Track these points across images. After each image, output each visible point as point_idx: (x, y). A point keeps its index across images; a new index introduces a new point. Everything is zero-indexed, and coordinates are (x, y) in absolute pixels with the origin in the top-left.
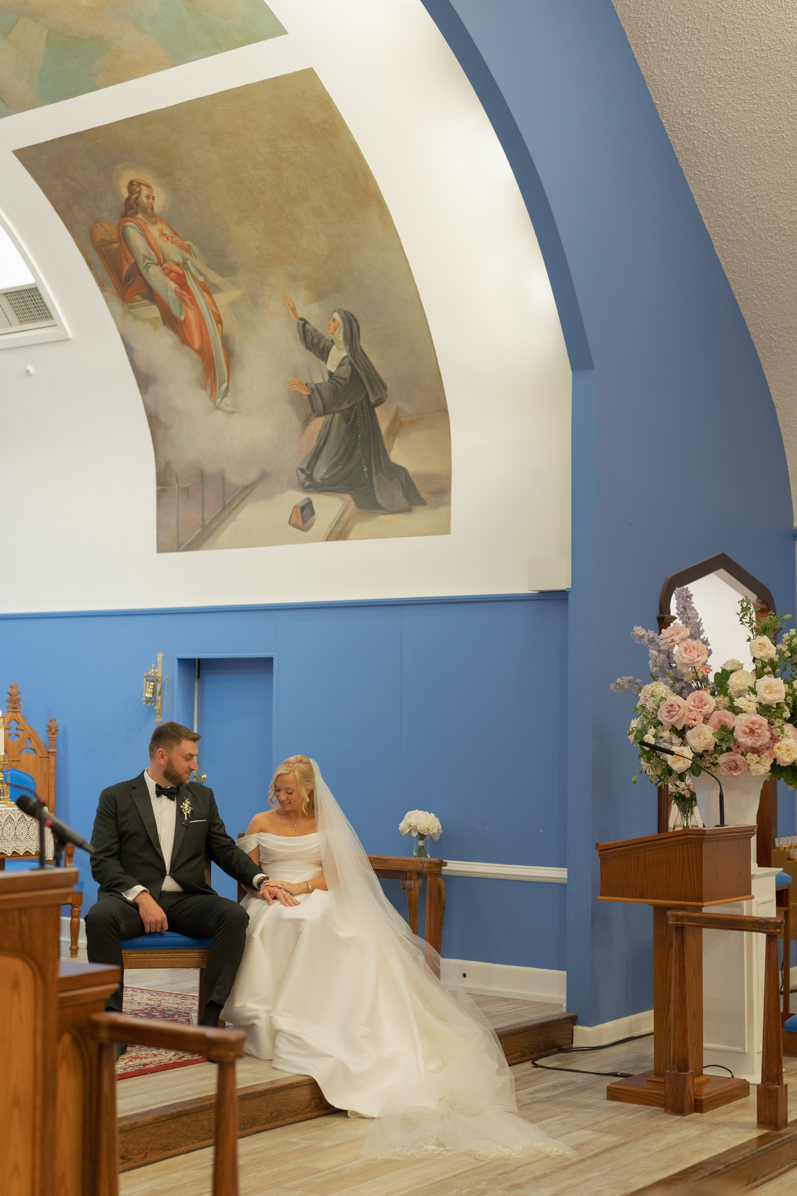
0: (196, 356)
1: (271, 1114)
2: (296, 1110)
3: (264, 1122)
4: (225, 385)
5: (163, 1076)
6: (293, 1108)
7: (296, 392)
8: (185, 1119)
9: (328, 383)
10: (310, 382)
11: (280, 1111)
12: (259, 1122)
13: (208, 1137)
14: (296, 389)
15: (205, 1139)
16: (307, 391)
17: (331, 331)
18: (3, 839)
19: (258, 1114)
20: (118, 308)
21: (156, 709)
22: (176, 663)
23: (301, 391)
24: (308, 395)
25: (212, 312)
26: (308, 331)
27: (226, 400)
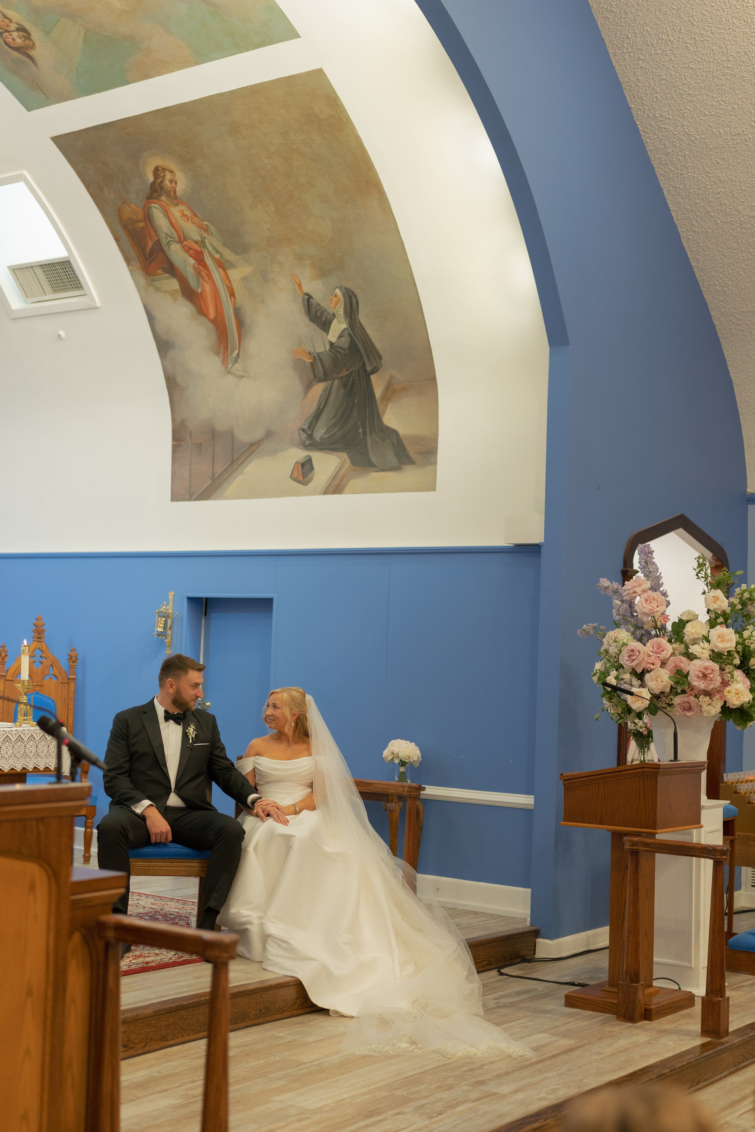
0: (210, 325)
1: (260, 1011)
2: (283, 1008)
3: (253, 1017)
4: (236, 352)
5: (163, 973)
7: (300, 359)
8: (182, 1013)
9: (329, 352)
10: (313, 351)
11: (268, 1009)
12: (249, 1018)
13: (202, 1030)
14: (300, 357)
15: (199, 1032)
16: (309, 359)
17: (333, 306)
18: (25, 755)
19: (248, 1010)
20: (142, 280)
21: (166, 642)
22: (185, 601)
23: (304, 359)
24: (311, 363)
25: (226, 285)
26: (312, 305)
27: (236, 365)
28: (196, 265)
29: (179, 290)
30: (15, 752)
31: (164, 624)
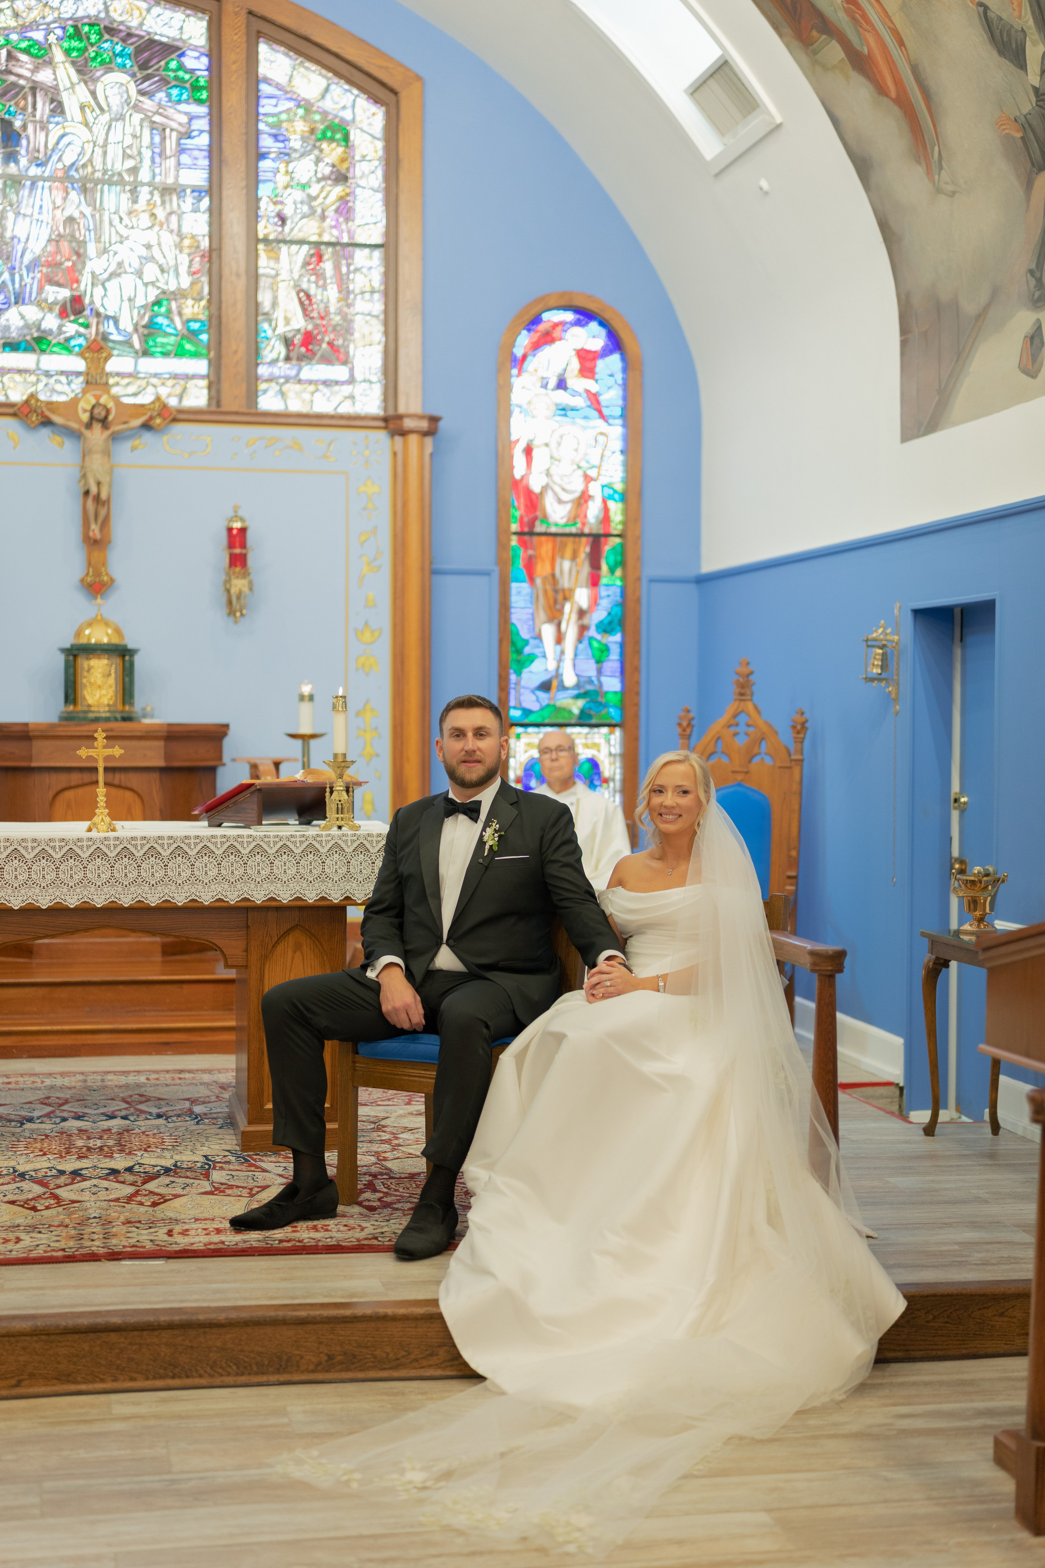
0: (896, 110)
1: (330, 1357)
2: (398, 1359)
3: (311, 1367)
4: (936, 149)
6: (388, 1354)
7: (1008, 134)
8: (113, 1337)
9: (1037, 108)
10: (1018, 114)
11: (354, 1356)
12: (298, 1366)
13: (170, 1374)
14: (1007, 131)
15: (161, 1377)
16: (1018, 132)
17: (1016, 13)
18: (323, 877)
19: (297, 1352)
20: (804, 58)
21: (890, 692)
22: (909, 617)
23: (1012, 133)
24: (1022, 138)
25: (889, 28)
26: (992, 22)
27: (943, 172)
28: (845, 5)
29: (846, 58)
30: (302, 871)
31: (882, 660)
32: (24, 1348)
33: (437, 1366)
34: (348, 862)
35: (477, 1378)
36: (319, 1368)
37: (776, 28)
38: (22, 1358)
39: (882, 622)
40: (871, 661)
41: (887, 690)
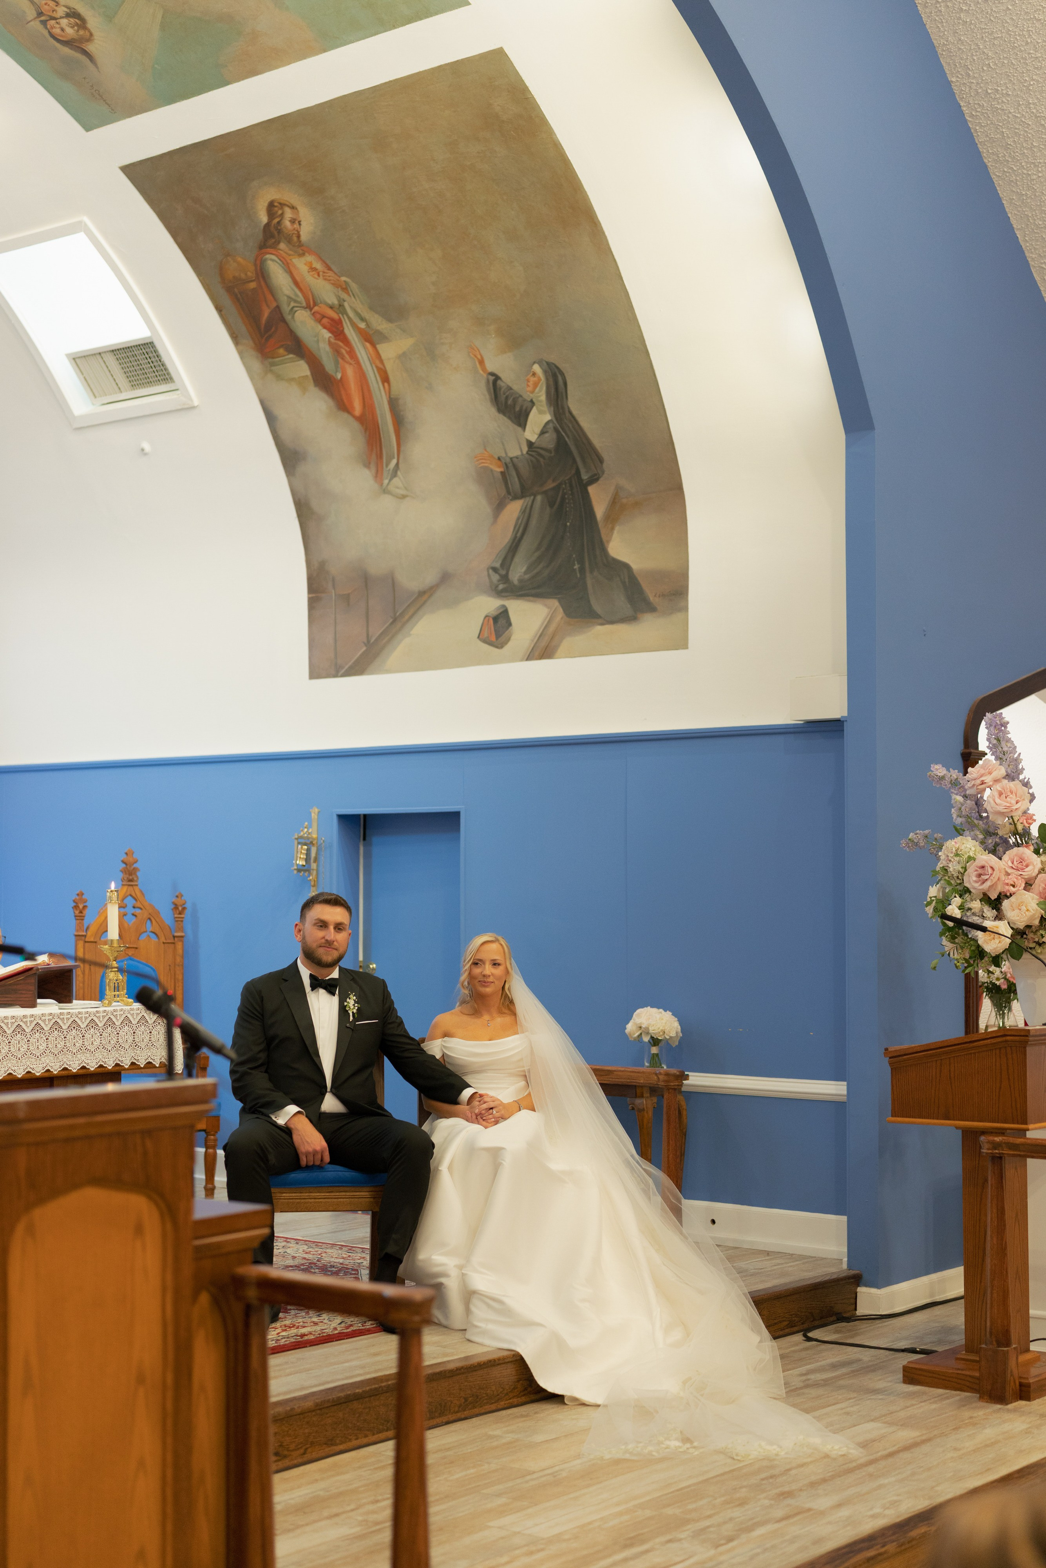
0: (356, 425)
1: (466, 1399)
2: (498, 1395)
3: (457, 1409)
4: (394, 461)
5: (326, 1350)
6: (493, 1391)
7: (486, 468)
8: (355, 1405)
9: (527, 456)
10: (503, 455)
11: (477, 1396)
12: (450, 1410)
13: (385, 1428)
14: (486, 465)
15: (380, 1432)
16: (499, 467)
17: (530, 389)
18: (118, 1046)
19: (449, 1399)
20: (257, 365)
21: (310, 880)
22: (335, 820)
23: (492, 467)
24: (502, 473)
25: (377, 367)
26: (500, 389)
27: (395, 480)
28: (332, 340)
29: (310, 377)
30: (103, 1042)
31: (307, 854)
32: (308, 1423)
33: (517, 1396)
34: (134, 1033)
35: (557, 1399)
36: (460, 1409)
37: (235, 338)
38: (307, 1431)
39: (306, 823)
40: (299, 856)
41: (309, 879)
